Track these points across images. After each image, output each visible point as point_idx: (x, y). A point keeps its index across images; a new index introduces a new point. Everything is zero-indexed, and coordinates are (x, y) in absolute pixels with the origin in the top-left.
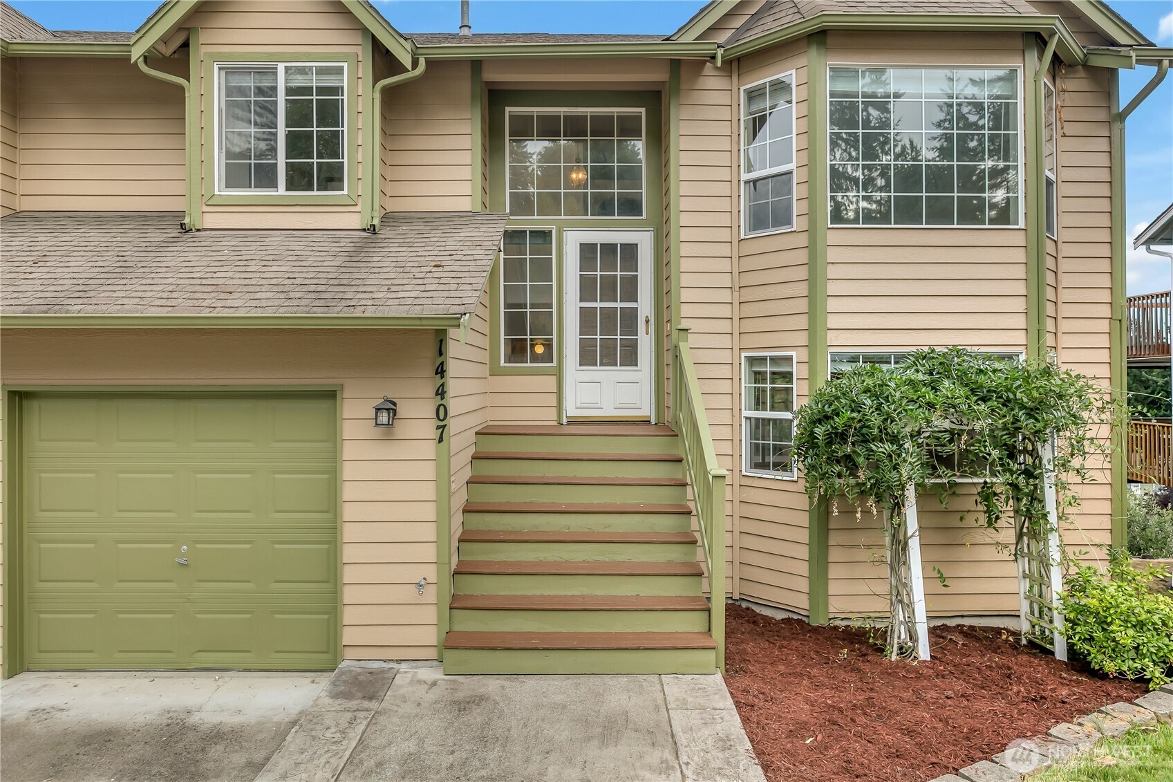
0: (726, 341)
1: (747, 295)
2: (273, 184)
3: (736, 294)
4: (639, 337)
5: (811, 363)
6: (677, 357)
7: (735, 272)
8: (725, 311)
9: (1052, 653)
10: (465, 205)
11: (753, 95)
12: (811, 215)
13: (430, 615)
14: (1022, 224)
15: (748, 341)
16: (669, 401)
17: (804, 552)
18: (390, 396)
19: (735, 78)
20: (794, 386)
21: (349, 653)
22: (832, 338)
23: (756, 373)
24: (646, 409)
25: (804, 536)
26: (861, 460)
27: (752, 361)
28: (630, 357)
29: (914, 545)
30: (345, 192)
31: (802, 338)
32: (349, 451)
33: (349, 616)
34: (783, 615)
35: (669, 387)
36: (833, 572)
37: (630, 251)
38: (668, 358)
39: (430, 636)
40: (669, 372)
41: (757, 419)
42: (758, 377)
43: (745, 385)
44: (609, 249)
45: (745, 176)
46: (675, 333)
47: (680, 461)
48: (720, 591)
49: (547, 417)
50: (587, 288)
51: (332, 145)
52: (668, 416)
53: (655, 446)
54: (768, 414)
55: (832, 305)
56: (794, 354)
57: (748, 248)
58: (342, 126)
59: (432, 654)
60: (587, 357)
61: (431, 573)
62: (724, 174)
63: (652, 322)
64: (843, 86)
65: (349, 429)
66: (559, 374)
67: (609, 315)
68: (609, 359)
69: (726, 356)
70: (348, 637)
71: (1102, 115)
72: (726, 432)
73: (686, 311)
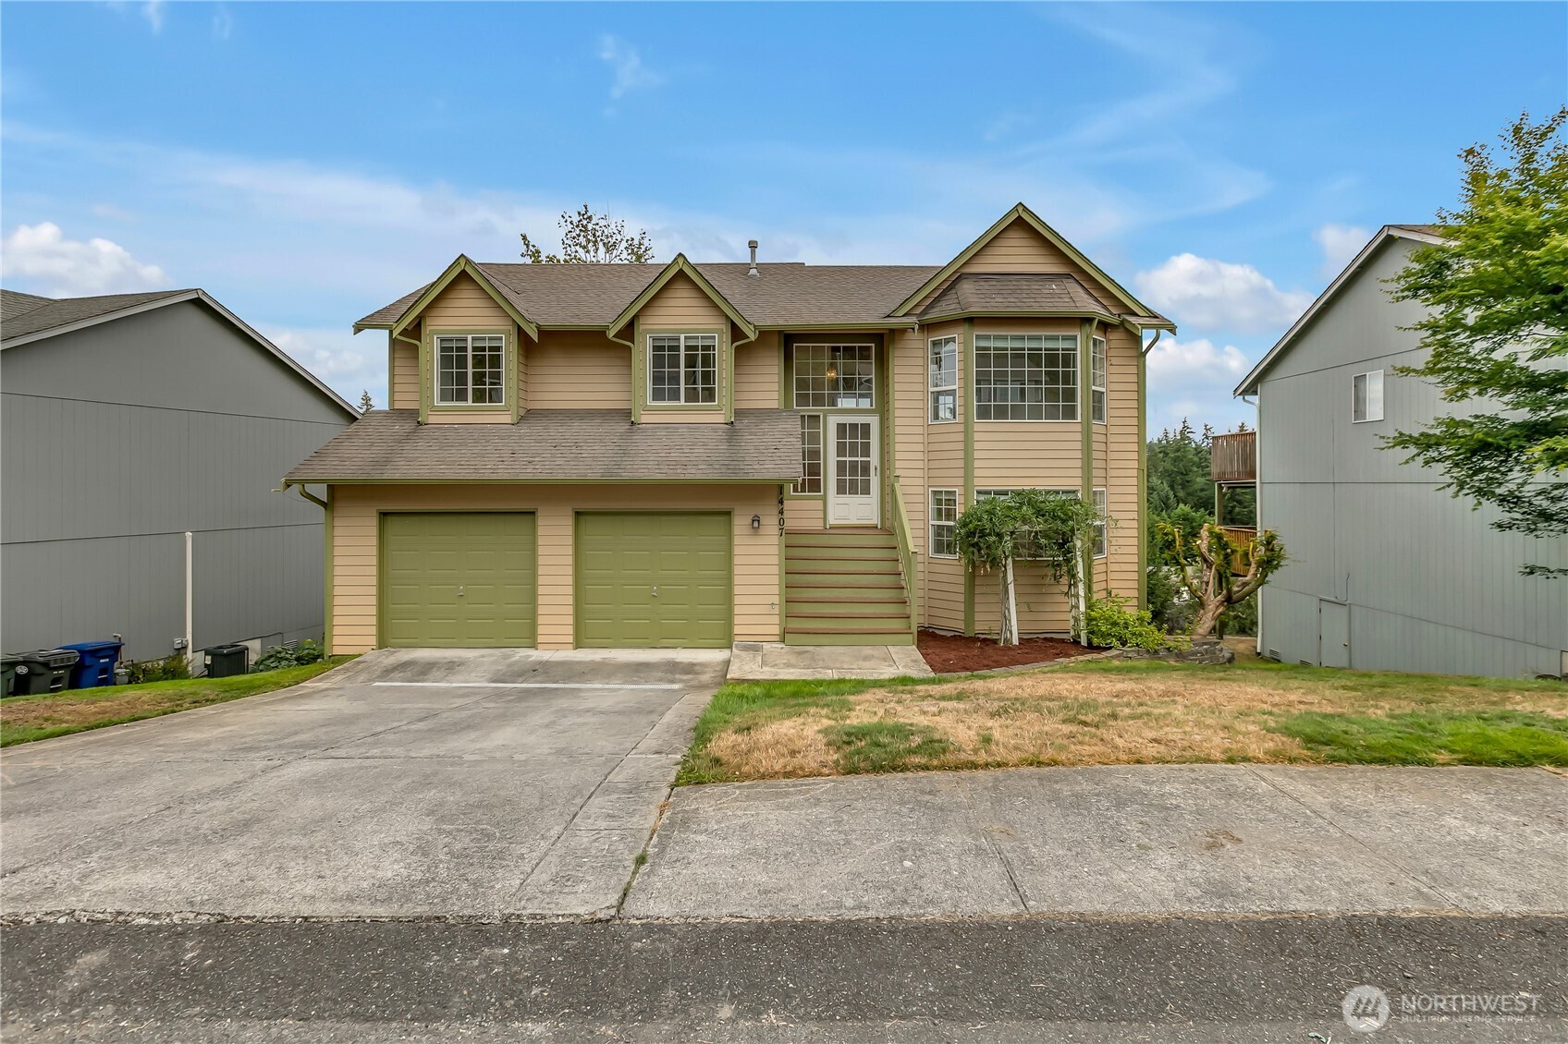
0: (920, 482)
1: (932, 456)
2: (678, 399)
3: (926, 455)
4: (871, 478)
5: (966, 495)
6: (893, 491)
7: (926, 443)
8: (920, 465)
9: (1080, 642)
10: (775, 405)
11: (934, 343)
12: (966, 414)
13: (776, 620)
14: (1079, 420)
15: (933, 482)
16: (889, 515)
17: (961, 598)
18: (758, 514)
19: (926, 333)
20: (957, 507)
21: (737, 638)
22: (976, 481)
23: (937, 499)
24: (875, 519)
25: (962, 589)
26: (982, 545)
27: (935, 493)
28: (866, 491)
29: (1011, 588)
30: (716, 403)
31: (961, 482)
32: (737, 540)
33: (737, 620)
34: (952, 634)
35: (888, 507)
36: (977, 608)
37: (866, 427)
38: (888, 490)
39: (776, 630)
40: (888, 499)
41: (938, 526)
42: (939, 502)
43: (932, 506)
44: (854, 426)
45: (931, 389)
46: (892, 478)
47: (895, 548)
48: (916, 622)
49: (818, 525)
50: (841, 450)
51: (707, 377)
52: (888, 524)
53: (881, 540)
54: (944, 523)
55: (977, 464)
56: (957, 490)
57: (932, 430)
58: (714, 367)
59: (777, 638)
60: (841, 490)
61: (776, 600)
62: (920, 387)
63: (879, 468)
64: (983, 344)
65: (737, 530)
66: (824, 499)
67: (854, 465)
68: (854, 491)
69: (920, 490)
70: (737, 630)
71: (1134, 353)
72: (921, 533)
73: (898, 464)
